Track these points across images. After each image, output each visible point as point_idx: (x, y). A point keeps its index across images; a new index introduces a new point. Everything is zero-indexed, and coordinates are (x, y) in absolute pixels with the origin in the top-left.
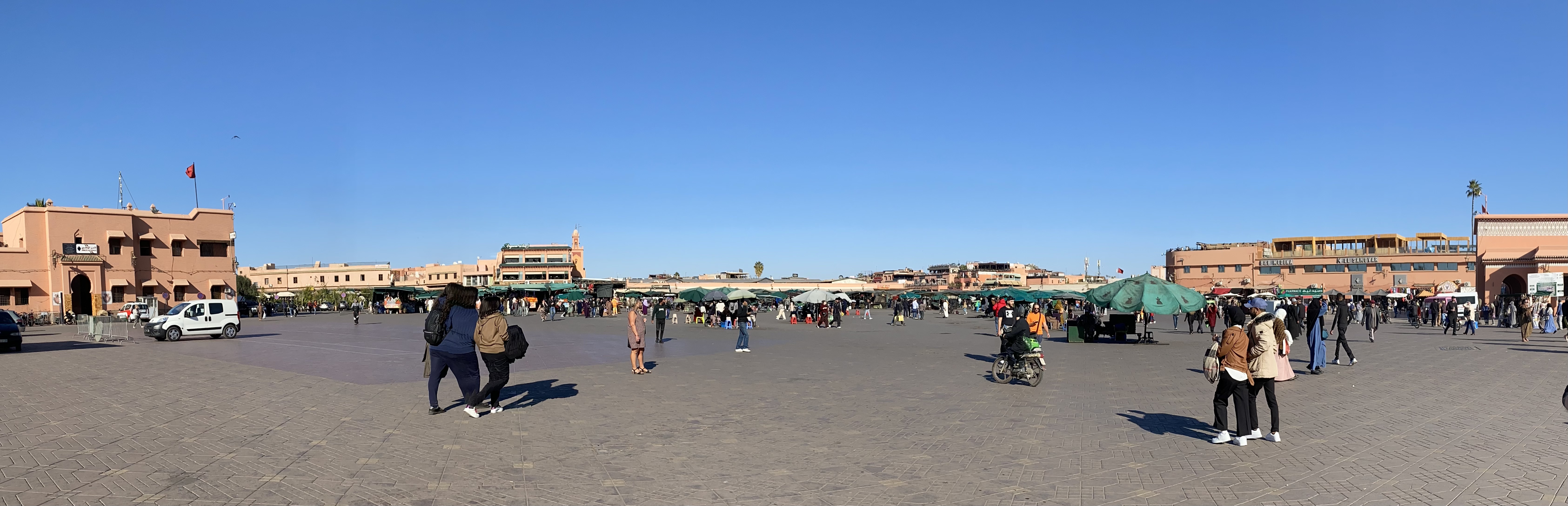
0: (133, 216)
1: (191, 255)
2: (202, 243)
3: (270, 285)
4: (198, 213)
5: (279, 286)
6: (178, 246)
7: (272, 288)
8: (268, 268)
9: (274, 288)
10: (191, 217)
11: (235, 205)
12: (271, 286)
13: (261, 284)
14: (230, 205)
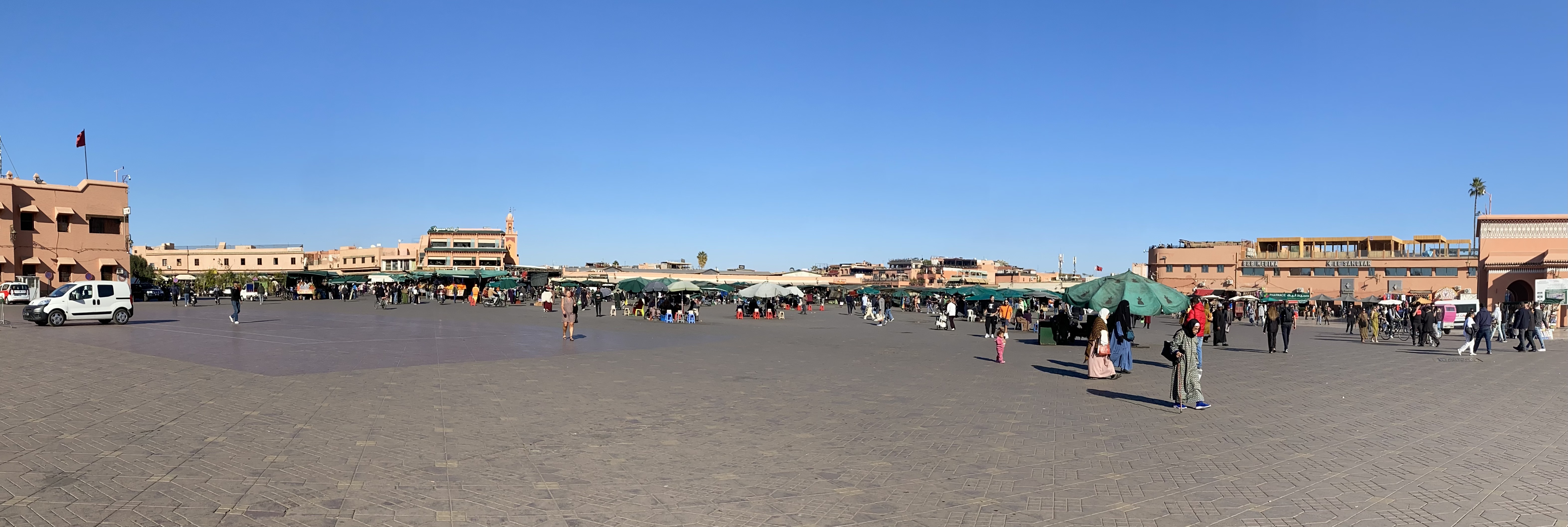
0: (13, 186)
1: (79, 232)
2: (91, 218)
3: (168, 267)
4: (88, 185)
5: (179, 268)
6: (64, 220)
7: (170, 270)
8: (167, 248)
9: (172, 270)
10: (80, 189)
11: (130, 178)
12: (170, 268)
13: (159, 265)
14: (124, 177)
